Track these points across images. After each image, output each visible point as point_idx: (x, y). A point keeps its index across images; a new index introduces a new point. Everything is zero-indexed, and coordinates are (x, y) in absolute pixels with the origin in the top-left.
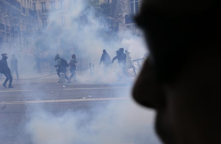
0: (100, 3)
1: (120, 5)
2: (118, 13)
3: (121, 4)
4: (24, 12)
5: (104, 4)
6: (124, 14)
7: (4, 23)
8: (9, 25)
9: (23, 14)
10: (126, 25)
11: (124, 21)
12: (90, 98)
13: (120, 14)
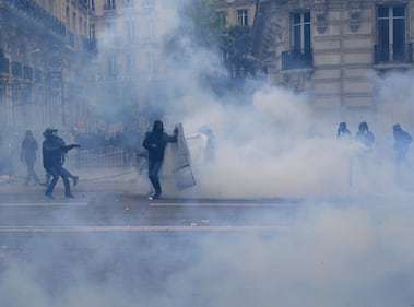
0: (228, 26)
1: (271, 31)
2: (267, 47)
3: (275, 28)
4: (72, 44)
5: (237, 28)
6: (280, 50)
7: (31, 65)
8: (41, 69)
9: (70, 47)
10: (284, 72)
11: (279, 64)
12: (206, 224)
13: (270, 50)
